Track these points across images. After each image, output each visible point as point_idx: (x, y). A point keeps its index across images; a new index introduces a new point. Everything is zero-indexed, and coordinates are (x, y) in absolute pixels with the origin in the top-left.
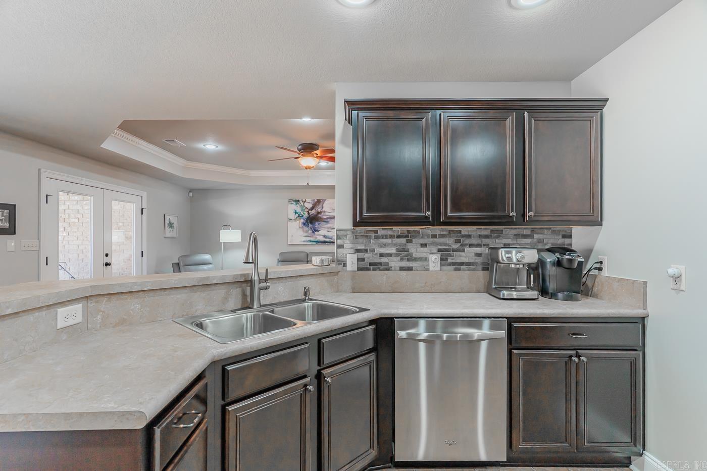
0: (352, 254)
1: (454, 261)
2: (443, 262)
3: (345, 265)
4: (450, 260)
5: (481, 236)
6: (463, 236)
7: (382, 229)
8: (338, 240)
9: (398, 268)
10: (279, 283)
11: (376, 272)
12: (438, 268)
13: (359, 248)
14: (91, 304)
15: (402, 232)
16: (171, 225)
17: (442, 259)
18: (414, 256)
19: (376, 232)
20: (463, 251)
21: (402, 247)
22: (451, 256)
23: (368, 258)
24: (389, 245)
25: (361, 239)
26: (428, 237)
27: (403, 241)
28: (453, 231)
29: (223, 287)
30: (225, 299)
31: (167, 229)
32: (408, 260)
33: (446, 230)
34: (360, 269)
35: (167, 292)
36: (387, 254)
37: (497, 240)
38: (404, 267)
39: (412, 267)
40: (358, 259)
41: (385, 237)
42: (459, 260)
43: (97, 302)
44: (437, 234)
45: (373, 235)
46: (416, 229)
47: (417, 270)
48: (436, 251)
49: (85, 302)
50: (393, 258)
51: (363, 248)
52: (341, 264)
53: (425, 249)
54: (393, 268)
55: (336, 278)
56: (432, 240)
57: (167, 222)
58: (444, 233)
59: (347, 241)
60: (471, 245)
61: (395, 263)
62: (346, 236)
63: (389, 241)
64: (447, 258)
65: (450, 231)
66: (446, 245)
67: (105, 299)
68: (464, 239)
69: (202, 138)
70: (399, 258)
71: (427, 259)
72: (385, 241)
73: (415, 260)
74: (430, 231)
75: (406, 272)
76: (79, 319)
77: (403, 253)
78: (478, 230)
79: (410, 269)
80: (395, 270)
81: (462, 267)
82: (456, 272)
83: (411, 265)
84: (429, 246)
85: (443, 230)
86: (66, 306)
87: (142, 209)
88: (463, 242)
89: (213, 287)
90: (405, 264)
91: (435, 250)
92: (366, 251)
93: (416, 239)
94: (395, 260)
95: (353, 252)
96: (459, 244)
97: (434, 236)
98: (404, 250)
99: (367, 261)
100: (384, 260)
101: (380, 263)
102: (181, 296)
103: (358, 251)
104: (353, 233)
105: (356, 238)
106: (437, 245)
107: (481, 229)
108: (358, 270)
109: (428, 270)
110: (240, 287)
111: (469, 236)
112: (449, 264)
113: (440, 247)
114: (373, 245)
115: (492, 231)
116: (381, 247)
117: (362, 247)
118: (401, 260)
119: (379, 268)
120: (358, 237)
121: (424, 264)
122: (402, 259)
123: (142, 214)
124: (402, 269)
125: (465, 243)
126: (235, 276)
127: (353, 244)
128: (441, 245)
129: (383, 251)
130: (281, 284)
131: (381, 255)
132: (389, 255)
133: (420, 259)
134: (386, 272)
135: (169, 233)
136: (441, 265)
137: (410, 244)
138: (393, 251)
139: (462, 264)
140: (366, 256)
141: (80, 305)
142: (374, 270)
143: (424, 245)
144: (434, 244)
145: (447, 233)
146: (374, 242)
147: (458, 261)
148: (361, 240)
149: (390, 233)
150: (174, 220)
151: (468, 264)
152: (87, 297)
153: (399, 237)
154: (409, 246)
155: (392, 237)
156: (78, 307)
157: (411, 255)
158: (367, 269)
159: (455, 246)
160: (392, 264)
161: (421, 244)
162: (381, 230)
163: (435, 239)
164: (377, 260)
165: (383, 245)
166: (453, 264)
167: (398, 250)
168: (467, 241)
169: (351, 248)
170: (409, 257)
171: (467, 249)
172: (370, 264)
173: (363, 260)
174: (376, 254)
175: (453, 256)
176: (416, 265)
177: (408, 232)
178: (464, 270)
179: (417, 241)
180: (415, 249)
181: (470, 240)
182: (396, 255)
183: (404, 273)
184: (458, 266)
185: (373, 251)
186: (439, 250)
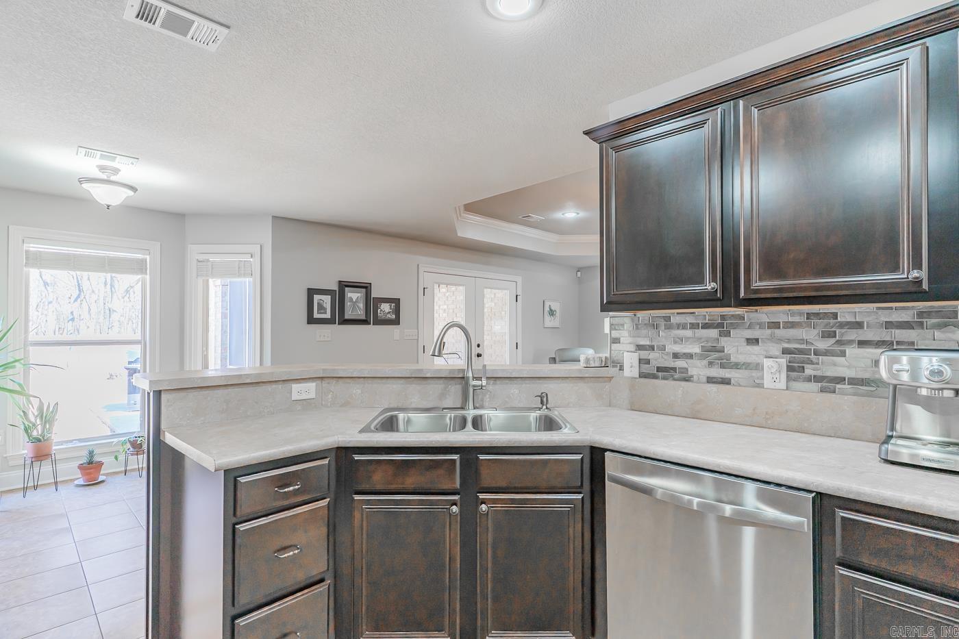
0: (632, 352)
1: (818, 373)
2: (794, 374)
3: (621, 369)
4: (809, 371)
5: (889, 325)
6: (842, 325)
7: (678, 313)
8: (613, 332)
9: (705, 379)
10: (511, 384)
11: (666, 382)
12: (783, 385)
13: (642, 343)
14: (325, 384)
15: (712, 318)
16: (552, 313)
17: (790, 369)
18: (733, 359)
19: (668, 319)
20: (843, 354)
21: (710, 344)
22: (812, 363)
23: (656, 360)
24: (688, 339)
25: (644, 329)
26: (761, 326)
27: (714, 333)
28: (817, 315)
29: (441, 381)
30: (442, 396)
31: (547, 317)
32: (722, 366)
33: (801, 314)
34: (643, 375)
35: (384, 381)
36: (684, 354)
37: (937, 334)
38: (714, 378)
39: (730, 379)
40: (640, 360)
41: (683, 326)
42: (830, 372)
43: (328, 383)
44: (781, 321)
45: (663, 323)
46: (737, 313)
47: (740, 385)
48: (777, 352)
49: (319, 382)
50: (695, 362)
51: (648, 343)
52: (616, 366)
53: (755, 349)
54: (695, 378)
55: (607, 386)
56: (769, 331)
57: (547, 309)
58: (797, 319)
59: (625, 333)
60: (862, 343)
61: (699, 369)
62: (623, 325)
63: (688, 333)
64: (803, 367)
65: (809, 316)
66: (802, 341)
67: (334, 381)
68: (843, 331)
69: (558, 205)
70: (705, 362)
71: (758, 367)
72: (681, 333)
73: (736, 366)
74: (764, 316)
75: (717, 385)
76: (312, 395)
77: (713, 352)
78: (880, 312)
79: (726, 382)
80: (699, 382)
81: (838, 386)
82: (824, 394)
83: (727, 376)
84: (763, 342)
85: (793, 314)
86: (300, 383)
87: (517, 296)
88: (842, 335)
89: (429, 381)
90: (716, 372)
91: (775, 349)
92: (652, 348)
93: (737, 331)
94: (700, 365)
95: (633, 350)
96: (833, 341)
97: (775, 325)
98: (714, 349)
99: (654, 363)
100: (680, 363)
101: (674, 369)
102: (396, 386)
103: (640, 348)
104: (633, 320)
105: (637, 328)
106: (780, 340)
107: (891, 308)
108: (640, 377)
109: (760, 386)
110: (460, 384)
111: (859, 325)
112: (809, 379)
113: (786, 345)
114: (663, 339)
115: (921, 314)
116: (675, 342)
117: (645, 342)
118: (709, 365)
119: (672, 376)
120: (639, 327)
121: (754, 374)
122: (711, 364)
123: (517, 301)
124: (710, 380)
125: (845, 338)
126: (451, 371)
127: (634, 337)
128: (789, 341)
129: (678, 348)
130: (515, 386)
131: (676, 356)
132: (690, 356)
133: (747, 366)
134: (683, 383)
135: (549, 322)
136: (789, 379)
137: (726, 339)
138: (696, 349)
139: (841, 380)
140: (652, 356)
141: (314, 384)
142: (664, 378)
143: (753, 341)
144: (772, 339)
145: (803, 319)
146: (664, 334)
147: (829, 374)
148: (644, 332)
149: (690, 319)
150: (556, 306)
151: (853, 382)
152: (322, 378)
153: (706, 326)
154: (724, 341)
155: (694, 326)
156: (312, 386)
157: (728, 357)
158: (655, 377)
159: (823, 345)
160: (692, 371)
161: (748, 339)
162: (676, 316)
163: (777, 331)
164: (671, 363)
165: (680, 340)
166: (818, 379)
167: (704, 349)
168: (853, 335)
169: (630, 343)
170: (725, 361)
171: (851, 351)
172: (659, 369)
173: (648, 362)
174: (668, 354)
175: (818, 364)
176: (737, 375)
177: (723, 317)
178: (843, 393)
179: (739, 335)
180: (734, 347)
181: (860, 331)
182: (702, 357)
183: (714, 388)
184: (830, 384)
185: (663, 348)
186: (785, 351)
